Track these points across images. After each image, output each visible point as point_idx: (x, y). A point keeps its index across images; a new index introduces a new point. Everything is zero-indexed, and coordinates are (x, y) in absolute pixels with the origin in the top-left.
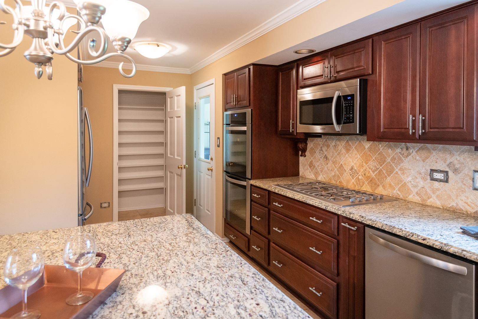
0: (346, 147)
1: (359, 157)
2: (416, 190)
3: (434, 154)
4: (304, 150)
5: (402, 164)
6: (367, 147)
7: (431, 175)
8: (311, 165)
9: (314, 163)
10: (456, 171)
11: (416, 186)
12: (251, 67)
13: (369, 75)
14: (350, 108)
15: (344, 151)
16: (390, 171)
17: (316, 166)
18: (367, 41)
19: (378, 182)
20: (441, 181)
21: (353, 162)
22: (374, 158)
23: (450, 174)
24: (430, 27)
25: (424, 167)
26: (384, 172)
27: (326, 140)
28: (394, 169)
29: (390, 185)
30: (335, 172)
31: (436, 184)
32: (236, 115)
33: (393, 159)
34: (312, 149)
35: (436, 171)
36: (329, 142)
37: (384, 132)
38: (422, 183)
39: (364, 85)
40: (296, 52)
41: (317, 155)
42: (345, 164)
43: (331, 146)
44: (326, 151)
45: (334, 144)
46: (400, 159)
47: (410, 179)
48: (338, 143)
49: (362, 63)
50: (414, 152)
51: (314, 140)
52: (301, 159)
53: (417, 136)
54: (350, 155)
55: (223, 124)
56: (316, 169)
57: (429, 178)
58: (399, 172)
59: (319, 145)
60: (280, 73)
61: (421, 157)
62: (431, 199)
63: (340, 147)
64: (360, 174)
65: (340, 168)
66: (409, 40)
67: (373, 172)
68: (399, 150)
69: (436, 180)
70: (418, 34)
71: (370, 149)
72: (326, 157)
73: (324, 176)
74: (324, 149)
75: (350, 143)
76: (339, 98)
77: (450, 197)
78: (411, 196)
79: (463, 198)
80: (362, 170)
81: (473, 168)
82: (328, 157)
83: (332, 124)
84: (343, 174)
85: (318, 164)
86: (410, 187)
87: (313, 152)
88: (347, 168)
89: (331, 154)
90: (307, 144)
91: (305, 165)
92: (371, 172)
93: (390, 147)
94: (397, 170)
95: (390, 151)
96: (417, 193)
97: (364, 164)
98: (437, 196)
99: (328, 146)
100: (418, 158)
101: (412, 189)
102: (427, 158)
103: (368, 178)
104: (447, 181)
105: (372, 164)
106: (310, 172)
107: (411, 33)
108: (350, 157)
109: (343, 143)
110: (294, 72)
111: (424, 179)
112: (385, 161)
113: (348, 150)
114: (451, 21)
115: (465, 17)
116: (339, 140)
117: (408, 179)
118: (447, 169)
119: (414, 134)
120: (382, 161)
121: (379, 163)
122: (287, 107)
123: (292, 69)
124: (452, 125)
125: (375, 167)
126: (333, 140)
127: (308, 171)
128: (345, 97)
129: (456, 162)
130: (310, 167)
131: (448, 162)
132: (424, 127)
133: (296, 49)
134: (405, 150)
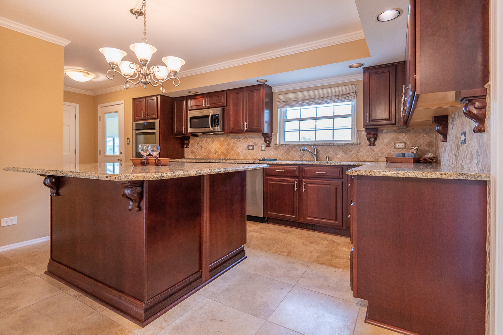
0: (212, 140)
1: (218, 144)
2: (243, 155)
3: (249, 139)
4: (188, 145)
5: (237, 145)
6: (222, 139)
7: (248, 148)
8: (192, 152)
9: (194, 150)
10: (256, 145)
11: (242, 153)
12: (159, 97)
13: (225, 106)
14: (217, 120)
15: (211, 142)
16: (232, 149)
17: (195, 152)
18: (224, 92)
19: (227, 154)
20: (251, 149)
21: (216, 147)
22: (225, 144)
23: (254, 146)
24: (248, 91)
25: (245, 145)
26: (230, 149)
27: (201, 138)
28: (234, 148)
29: (232, 154)
30: (206, 153)
31: (250, 151)
32: (145, 124)
33: (234, 143)
34: (193, 143)
35: (250, 146)
36: (203, 139)
37: (232, 130)
38: (245, 151)
39: (223, 110)
40: (189, 92)
41: (196, 146)
42: (211, 149)
43: (204, 141)
44: (201, 143)
45: (205, 139)
46: (236, 143)
47: (240, 150)
48: (208, 139)
49: (222, 101)
50: (242, 140)
51: (194, 138)
52: (186, 149)
53: (244, 131)
54: (214, 144)
55: (133, 130)
56: (195, 153)
57: (247, 149)
58: (236, 149)
59: (197, 141)
60: (175, 102)
61: (244, 141)
62: (248, 157)
63: (209, 141)
64: (219, 152)
65: (209, 151)
66: (241, 94)
67: (225, 150)
68: (236, 139)
69: (250, 149)
70: (244, 93)
71: (224, 140)
72: (201, 147)
73: (200, 156)
74: (200, 143)
75: (214, 138)
76: (212, 115)
77: (254, 155)
78: (241, 158)
79: (258, 154)
80: (220, 150)
81: (261, 143)
82: (202, 146)
83: (209, 127)
84: (210, 153)
85: (196, 151)
86: (240, 154)
87: (193, 145)
88: (213, 150)
89: (204, 145)
90: (189, 141)
91: (188, 152)
92: (224, 150)
93: (232, 138)
94: (235, 148)
95: (232, 140)
96: (243, 156)
97: (221, 147)
98: (250, 156)
99: (202, 141)
100: (243, 142)
101: (241, 154)
102: (246, 141)
103: (223, 153)
104: (253, 149)
105: (225, 147)
106: (191, 156)
107: (242, 92)
108: (214, 145)
109: (211, 139)
110: (185, 102)
111: (245, 150)
112: (230, 145)
113: (213, 142)
114: (255, 90)
115: (259, 89)
116: (208, 137)
117: (239, 151)
118: (253, 145)
119: (243, 129)
120: (229, 145)
121: (228, 146)
122: (180, 120)
123: (184, 100)
124: (255, 126)
125: (226, 148)
126: (205, 137)
127: (190, 155)
128: (215, 115)
129: (256, 141)
130: (191, 153)
131: (253, 142)
132: (246, 127)
133: (189, 91)
134: (238, 139)
